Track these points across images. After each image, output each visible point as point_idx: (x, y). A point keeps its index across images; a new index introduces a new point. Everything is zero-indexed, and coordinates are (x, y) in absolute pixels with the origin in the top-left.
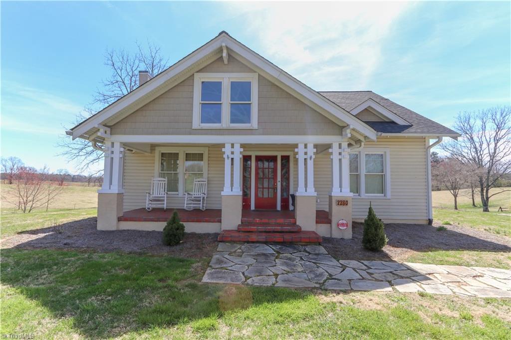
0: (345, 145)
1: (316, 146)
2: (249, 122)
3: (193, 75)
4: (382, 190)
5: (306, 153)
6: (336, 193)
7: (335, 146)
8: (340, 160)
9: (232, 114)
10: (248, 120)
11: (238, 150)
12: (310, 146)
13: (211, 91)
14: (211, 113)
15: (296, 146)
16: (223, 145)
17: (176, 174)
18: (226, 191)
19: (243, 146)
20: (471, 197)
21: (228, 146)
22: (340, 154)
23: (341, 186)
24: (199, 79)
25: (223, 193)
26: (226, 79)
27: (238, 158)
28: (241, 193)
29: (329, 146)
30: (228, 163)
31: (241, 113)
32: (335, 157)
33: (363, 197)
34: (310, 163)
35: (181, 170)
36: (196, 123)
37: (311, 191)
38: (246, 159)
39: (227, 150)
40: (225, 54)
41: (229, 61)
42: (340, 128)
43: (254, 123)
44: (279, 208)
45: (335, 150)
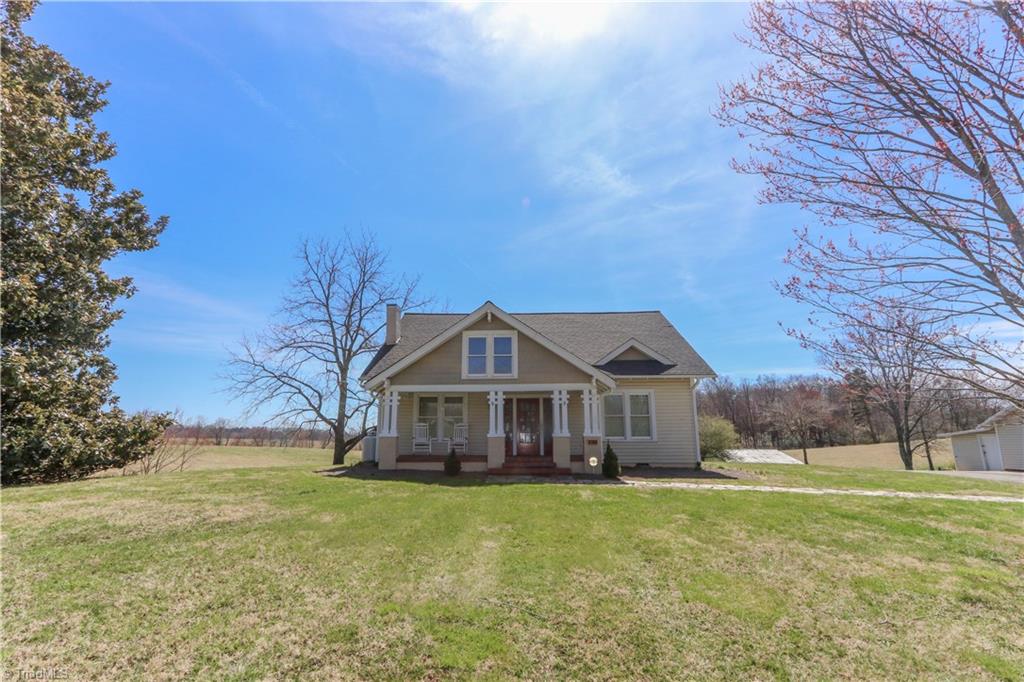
0: (594, 391)
1: (569, 392)
2: (511, 372)
3: (461, 333)
4: (649, 433)
5: (560, 399)
6: (587, 433)
7: (586, 392)
8: (591, 405)
9: (496, 365)
10: (509, 370)
11: (501, 397)
12: (564, 393)
13: (478, 345)
14: (478, 365)
15: (552, 392)
16: (488, 393)
17: (436, 419)
18: (491, 434)
19: (504, 393)
20: (925, 454)
21: (492, 394)
22: (590, 399)
23: (592, 428)
24: (467, 336)
25: (489, 436)
26: (490, 335)
27: (501, 404)
28: (504, 435)
29: (581, 392)
30: (492, 408)
31: (503, 365)
32: (586, 403)
33: (628, 440)
34: (565, 409)
35: (441, 415)
36: (465, 374)
37: (566, 433)
38: (508, 402)
39: (492, 397)
40: (489, 318)
41: (492, 320)
42: (588, 378)
43: (515, 374)
44: (542, 453)
45: (586, 396)
